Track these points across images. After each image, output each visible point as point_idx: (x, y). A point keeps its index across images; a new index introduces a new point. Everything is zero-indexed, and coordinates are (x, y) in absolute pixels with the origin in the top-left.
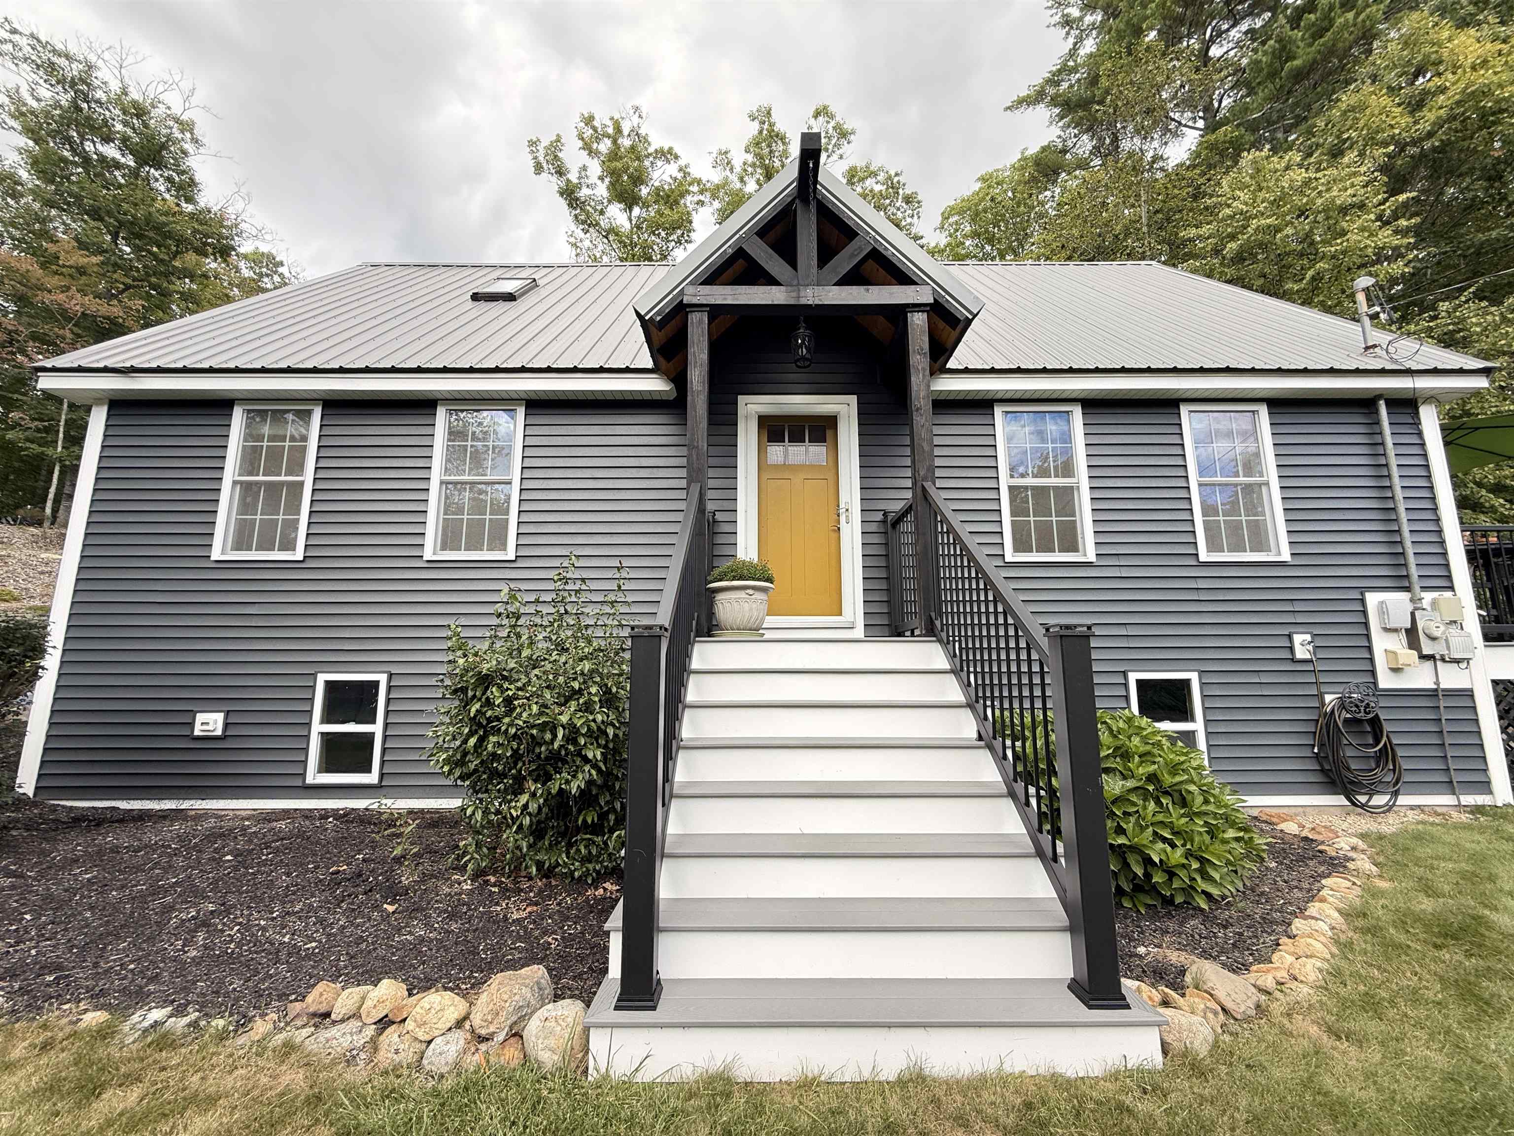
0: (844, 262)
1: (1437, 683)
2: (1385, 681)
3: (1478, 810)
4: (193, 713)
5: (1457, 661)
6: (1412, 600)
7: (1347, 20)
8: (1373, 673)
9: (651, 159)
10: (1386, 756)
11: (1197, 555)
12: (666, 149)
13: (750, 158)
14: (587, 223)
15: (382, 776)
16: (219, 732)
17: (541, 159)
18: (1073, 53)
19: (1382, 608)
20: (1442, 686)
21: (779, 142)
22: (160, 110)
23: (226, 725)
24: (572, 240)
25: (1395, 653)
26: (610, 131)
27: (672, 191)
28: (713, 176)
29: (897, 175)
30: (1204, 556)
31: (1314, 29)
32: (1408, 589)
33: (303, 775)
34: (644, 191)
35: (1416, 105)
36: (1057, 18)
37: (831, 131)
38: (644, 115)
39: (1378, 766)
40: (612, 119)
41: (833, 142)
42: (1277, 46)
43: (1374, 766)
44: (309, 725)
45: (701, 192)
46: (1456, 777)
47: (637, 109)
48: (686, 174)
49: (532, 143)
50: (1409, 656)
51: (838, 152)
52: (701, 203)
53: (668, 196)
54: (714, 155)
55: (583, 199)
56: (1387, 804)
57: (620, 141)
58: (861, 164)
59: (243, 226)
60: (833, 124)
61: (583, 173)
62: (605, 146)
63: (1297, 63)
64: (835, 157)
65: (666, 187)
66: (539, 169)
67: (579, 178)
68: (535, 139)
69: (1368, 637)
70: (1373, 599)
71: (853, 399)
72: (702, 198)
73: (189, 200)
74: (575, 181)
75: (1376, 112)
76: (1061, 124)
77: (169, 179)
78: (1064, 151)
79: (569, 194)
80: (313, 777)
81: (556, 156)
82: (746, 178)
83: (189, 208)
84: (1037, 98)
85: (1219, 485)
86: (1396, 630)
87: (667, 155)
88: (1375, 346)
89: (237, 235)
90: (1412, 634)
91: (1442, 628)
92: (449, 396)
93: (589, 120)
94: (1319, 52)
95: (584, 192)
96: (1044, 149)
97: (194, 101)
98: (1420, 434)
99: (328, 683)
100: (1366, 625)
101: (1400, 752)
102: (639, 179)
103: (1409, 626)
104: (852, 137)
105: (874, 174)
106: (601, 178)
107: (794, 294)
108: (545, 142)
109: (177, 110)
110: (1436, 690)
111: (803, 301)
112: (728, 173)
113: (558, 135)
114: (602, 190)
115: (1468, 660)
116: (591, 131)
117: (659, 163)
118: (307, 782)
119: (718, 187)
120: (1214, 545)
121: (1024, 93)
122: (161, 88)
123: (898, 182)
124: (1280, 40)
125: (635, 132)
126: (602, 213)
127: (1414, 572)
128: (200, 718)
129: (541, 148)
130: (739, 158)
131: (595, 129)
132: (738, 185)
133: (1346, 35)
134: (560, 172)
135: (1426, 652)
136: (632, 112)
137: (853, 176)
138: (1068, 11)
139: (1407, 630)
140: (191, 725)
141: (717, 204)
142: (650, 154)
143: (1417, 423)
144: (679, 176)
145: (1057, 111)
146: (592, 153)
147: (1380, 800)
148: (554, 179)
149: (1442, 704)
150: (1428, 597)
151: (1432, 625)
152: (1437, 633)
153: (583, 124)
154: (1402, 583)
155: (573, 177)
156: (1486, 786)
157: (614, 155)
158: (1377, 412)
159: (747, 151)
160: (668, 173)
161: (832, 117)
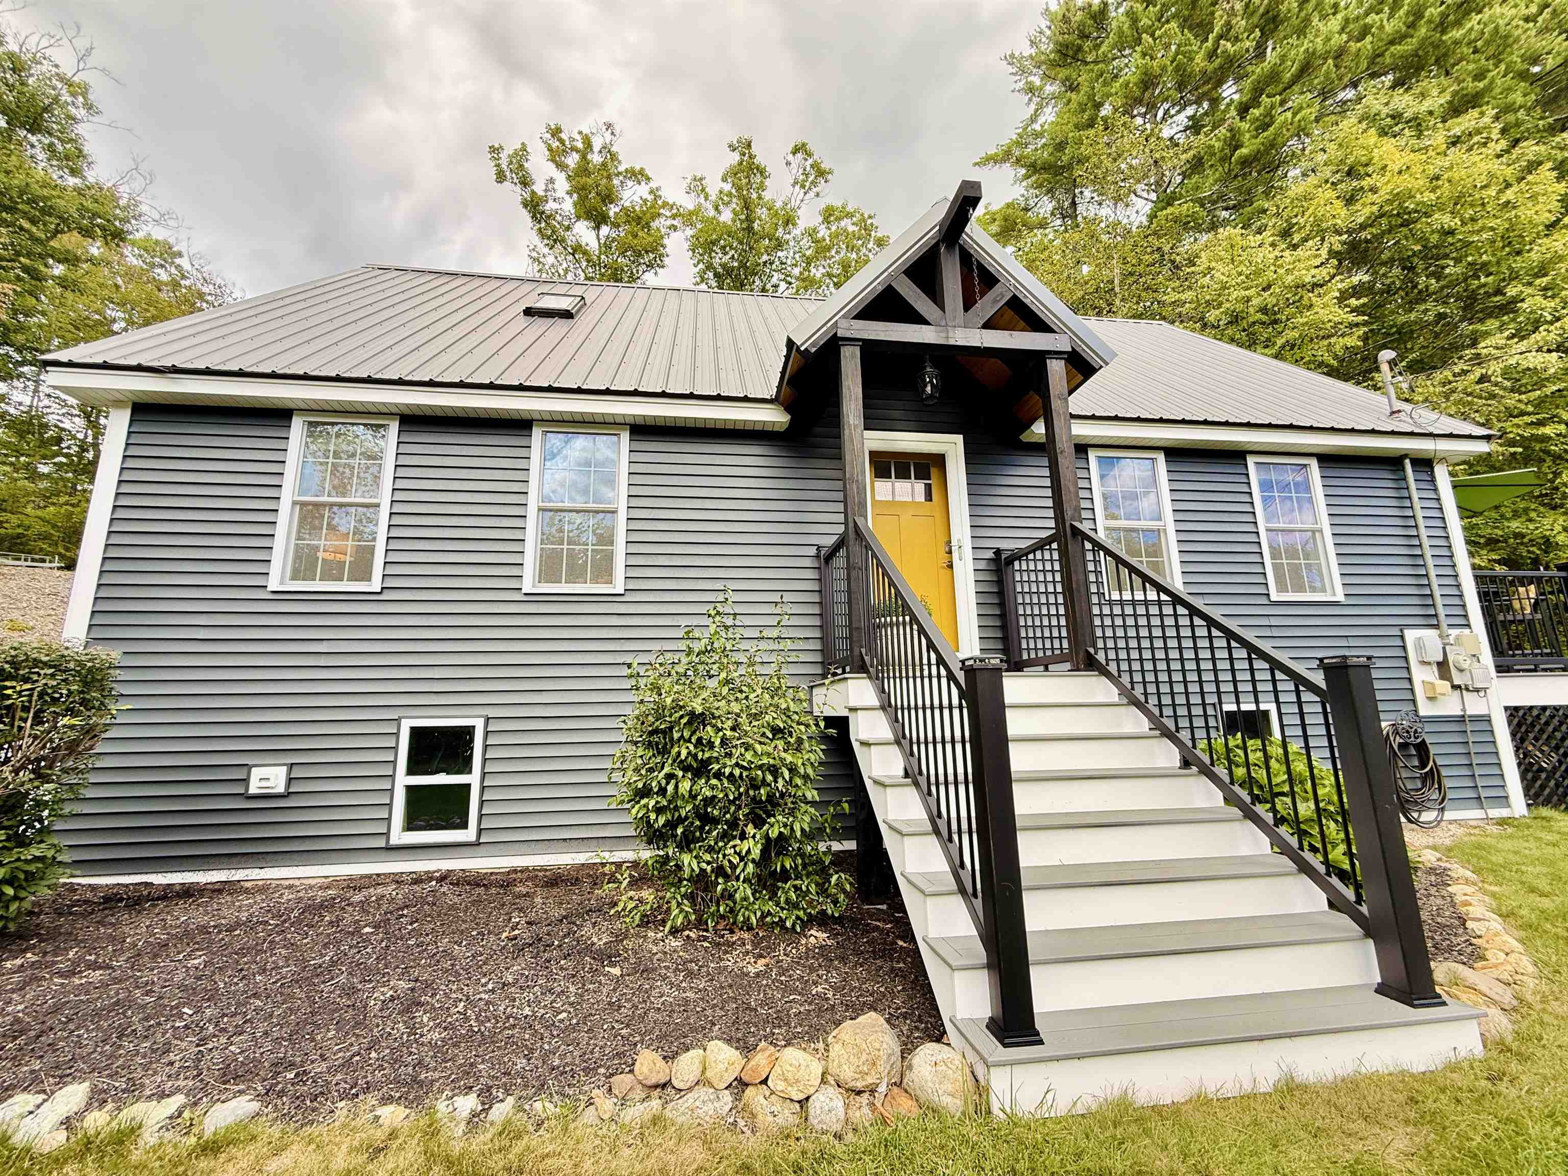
0: (987, 306)
1: (1464, 710)
2: (1425, 709)
3: (1502, 822)
4: (249, 767)
5: (1477, 690)
6: (1440, 636)
7: (1286, 119)
8: (1414, 701)
9: (621, 178)
10: (1432, 778)
11: (1268, 595)
12: (638, 168)
13: (727, 187)
14: (553, 238)
15: (480, 831)
16: (281, 789)
17: (504, 167)
18: (1033, 119)
19: (1419, 641)
20: (1468, 713)
21: (758, 175)
22: (46, 67)
23: (290, 780)
24: (534, 254)
25: (1432, 684)
26: (580, 145)
27: (644, 213)
28: (688, 203)
29: (870, 217)
30: (1274, 597)
31: (1258, 123)
32: (1437, 626)
33: (387, 835)
34: (613, 210)
35: (1350, 200)
36: (1021, 85)
37: (808, 169)
38: (617, 132)
39: (1424, 786)
40: (580, 133)
41: (810, 179)
42: (1228, 135)
43: (1420, 786)
44: (392, 777)
45: (674, 217)
46: (1484, 794)
47: (609, 126)
48: (657, 197)
49: (495, 150)
50: (1443, 686)
51: (815, 190)
52: (674, 228)
53: (640, 218)
54: (689, 181)
55: (548, 213)
56: (1435, 820)
57: (589, 157)
58: (838, 204)
59: (144, 208)
60: (810, 161)
61: (550, 186)
62: (572, 160)
63: (1244, 151)
64: (812, 194)
65: (637, 208)
66: (501, 177)
67: (546, 191)
68: (497, 146)
69: (1408, 669)
70: (1411, 635)
71: (959, 439)
72: (675, 223)
73: (74, 172)
74: (541, 193)
75: (1322, 203)
76: (1025, 183)
77: (51, 148)
78: (1026, 210)
79: (534, 206)
80: (399, 836)
81: (522, 166)
82: (721, 207)
83: (72, 181)
84: (1004, 157)
85: (1282, 531)
86: (1429, 663)
87: (638, 175)
88: (1399, 411)
89: (134, 217)
90: (1443, 667)
91: (1469, 662)
92: (547, 417)
93: (556, 132)
94: (1263, 144)
95: (550, 206)
96: (1008, 206)
97: (91, 61)
98: (1436, 490)
99: (413, 730)
100: (1406, 658)
101: (1444, 772)
102: (608, 198)
103: (1441, 659)
104: (829, 177)
105: (850, 215)
106: (569, 193)
107: (943, 335)
108: (509, 150)
109: (68, 69)
110: (1463, 716)
111: (952, 342)
112: (702, 200)
113: (523, 144)
114: (568, 206)
115: (1485, 689)
116: (558, 143)
117: (630, 183)
118: (391, 842)
119: (691, 213)
120: (1282, 588)
121: (992, 151)
122: (44, 43)
123: (872, 225)
124: (1231, 130)
125: (606, 149)
126: (568, 228)
127: (1442, 612)
128: (256, 773)
129: (504, 156)
130: (715, 185)
131: (562, 141)
132: (712, 213)
133: (1285, 132)
134: (525, 182)
135: (1456, 683)
136: (604, 128)
137: (830, 215)
138: (1031, 78)
139: (1439, 664)
140: (246, 781)
141: (689, 232)
142: (620, 173)
143: (1433, 480)
144: (650, 197)
145: (1023, 171)
146: (561, 166)
147: (1428, 816)
148: (518, 188)
149: (1469, 729)
150: (1454, 632)
151: (1461, 658)
152: (1465, 666)
153: (548, 136)
154: (1431, 621)
155: (539, 188)
156: (1504, 800)
157: (583, 169)
158: (1404, 470)
159: (724, 180)
160: (639, 194)
161: (809, 154)
